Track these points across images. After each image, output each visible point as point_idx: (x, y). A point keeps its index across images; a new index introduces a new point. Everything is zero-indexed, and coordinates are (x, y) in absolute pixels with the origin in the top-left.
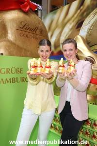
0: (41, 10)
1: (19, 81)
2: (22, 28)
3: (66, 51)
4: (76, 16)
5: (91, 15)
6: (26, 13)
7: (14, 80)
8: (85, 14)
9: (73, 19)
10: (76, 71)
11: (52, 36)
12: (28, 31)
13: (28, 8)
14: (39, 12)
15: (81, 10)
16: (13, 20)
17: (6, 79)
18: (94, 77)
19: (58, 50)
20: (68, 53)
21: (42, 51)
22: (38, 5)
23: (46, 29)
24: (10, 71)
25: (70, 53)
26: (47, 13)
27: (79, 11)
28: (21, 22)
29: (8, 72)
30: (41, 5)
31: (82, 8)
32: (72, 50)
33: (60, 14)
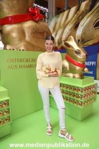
2: (34, 32)
4: (74, 19)
5: (85, 18)
8: (80, 17)
11: (56, 35)
13: (38, 18)
14: (46, 14)
17: (26, 65)
19: (61, 46)
22: (45, 8)
24: (29, 60)
27: (76, 15)
29: (27, 61)
30: (47, 8)
31: (78, 12)
33: (62, 18)
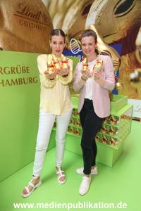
2: (21, 13)
3: (84, 45)
7: (20, 82)
12: (29, 17)
17: (12, 81)
20: (87, 47)
21: (55, 43)
24: (15, 71)
25: (89, 48)
28: (20, 5)
29: (13, 72)
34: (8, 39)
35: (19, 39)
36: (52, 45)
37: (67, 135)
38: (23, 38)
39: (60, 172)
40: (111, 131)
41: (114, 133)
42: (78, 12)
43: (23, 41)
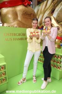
0: (32, 5)
1: (24, 39)
2: (24, 14)
4: (51, 6)
5: (59, 5)
6: (26, 6)
7: (22, 39)
8: (56, 5)
9: (49, 8)
10: (50, 32)
14: (31, 6)
15: (54, 3)
16: (20, 10)
17: (19, 38)
18: (58, 36)
20: (47, 23)
21: (34, 23)
23: (35, 14)
26: (35, 6)
27: (53, 3)
29: (19, 35)
30: (32, 2)
31: (54, 1)
32: (49, 21)
33: (42, 6)
34: (19, 23)
35: (23, 23)
36: (33, 24)
37: (38, 62)
38: (25, 23)
39: (34, 78)
40: (58, 62)
41: (60, 64)
42: (49, 13)
43: (24, 24)
